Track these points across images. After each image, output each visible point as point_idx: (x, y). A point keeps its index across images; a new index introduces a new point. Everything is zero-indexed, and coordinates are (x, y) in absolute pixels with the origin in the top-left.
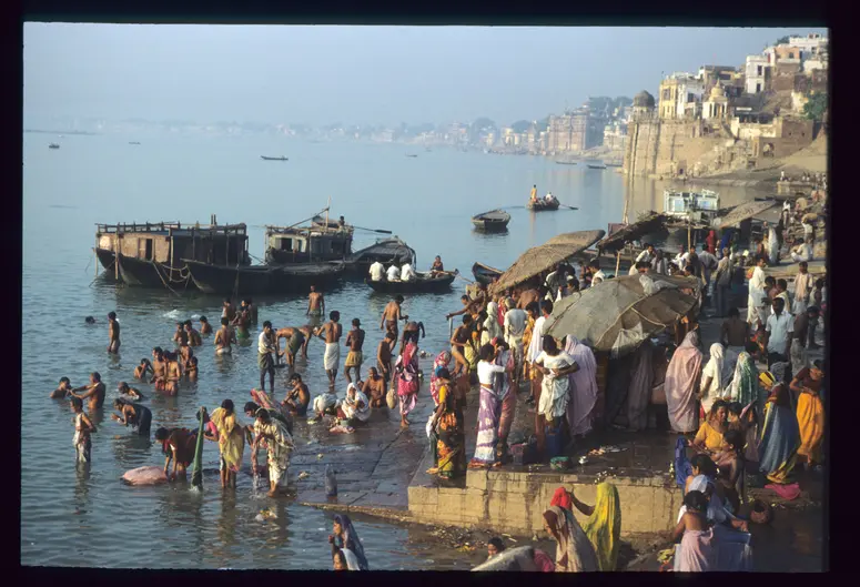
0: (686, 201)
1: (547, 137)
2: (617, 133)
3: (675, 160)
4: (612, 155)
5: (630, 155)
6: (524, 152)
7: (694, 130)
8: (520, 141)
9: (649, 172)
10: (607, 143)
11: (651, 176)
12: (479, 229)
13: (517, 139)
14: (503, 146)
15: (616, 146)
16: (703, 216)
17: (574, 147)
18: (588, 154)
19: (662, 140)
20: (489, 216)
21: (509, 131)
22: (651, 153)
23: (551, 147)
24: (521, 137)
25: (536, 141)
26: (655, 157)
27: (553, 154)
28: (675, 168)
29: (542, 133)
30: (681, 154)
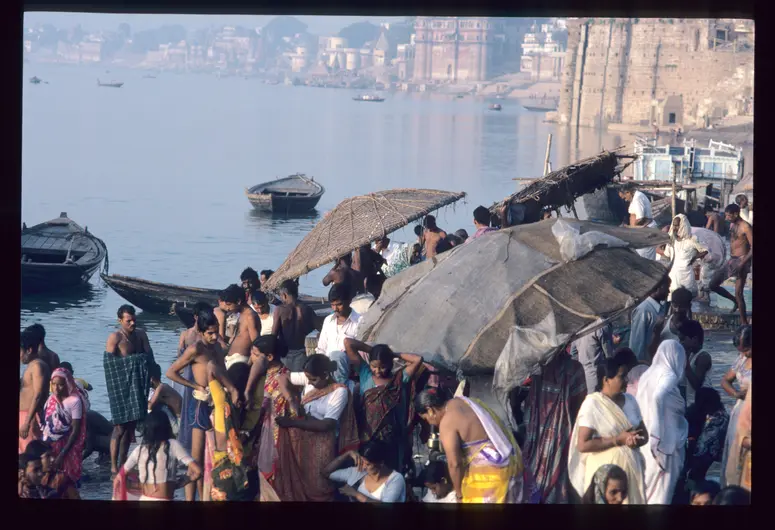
0: (677, 163)
1: (410, 54)
2: (548, 49)
3: (660, 94)
4: (538, 90)
5: (570, 86)
6: (364, 84)
7: (698, 34)
8: (358, 62)
9: (610, 120)
10: (528, 66)
11: (613, 127)
12: (260, 211)
13: (350, 58)
14: (324, 72)
15: (546, 74)
16: (710, 190)
17: (463, 74)
18: (492, 89)
19: (635, 56)
20: (280, 188)
21: (335, 42)
22: (612, 82)
23: (418, 74)
24: (358, 57)
25: (388, 63)
26: (621, 91)
27: (423, 87)
28: (659, 110)
29: (401, 48)
30: (671, 82)
